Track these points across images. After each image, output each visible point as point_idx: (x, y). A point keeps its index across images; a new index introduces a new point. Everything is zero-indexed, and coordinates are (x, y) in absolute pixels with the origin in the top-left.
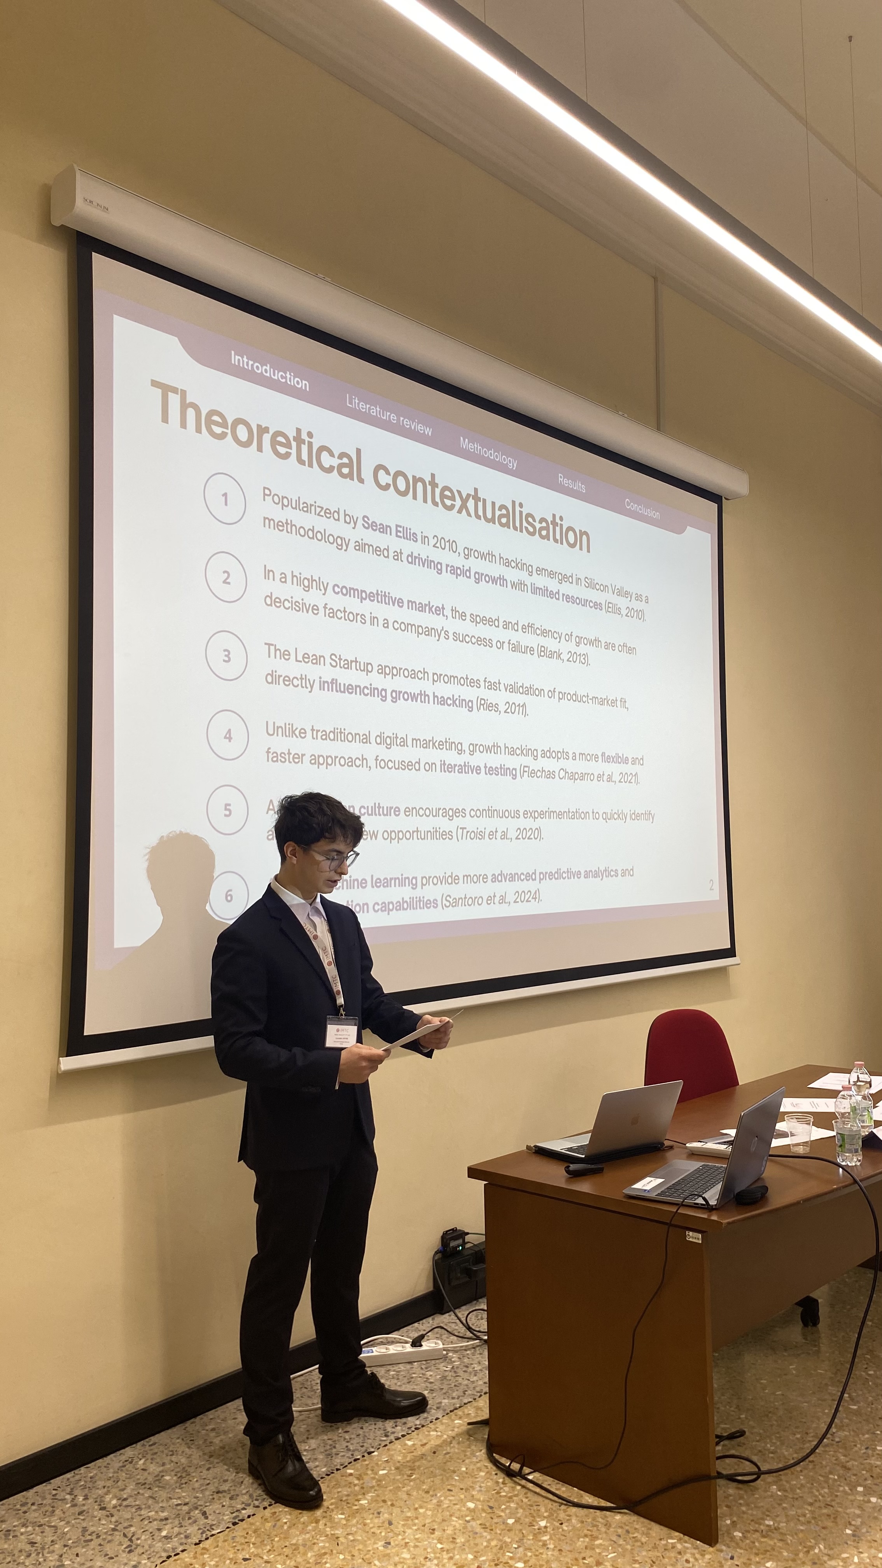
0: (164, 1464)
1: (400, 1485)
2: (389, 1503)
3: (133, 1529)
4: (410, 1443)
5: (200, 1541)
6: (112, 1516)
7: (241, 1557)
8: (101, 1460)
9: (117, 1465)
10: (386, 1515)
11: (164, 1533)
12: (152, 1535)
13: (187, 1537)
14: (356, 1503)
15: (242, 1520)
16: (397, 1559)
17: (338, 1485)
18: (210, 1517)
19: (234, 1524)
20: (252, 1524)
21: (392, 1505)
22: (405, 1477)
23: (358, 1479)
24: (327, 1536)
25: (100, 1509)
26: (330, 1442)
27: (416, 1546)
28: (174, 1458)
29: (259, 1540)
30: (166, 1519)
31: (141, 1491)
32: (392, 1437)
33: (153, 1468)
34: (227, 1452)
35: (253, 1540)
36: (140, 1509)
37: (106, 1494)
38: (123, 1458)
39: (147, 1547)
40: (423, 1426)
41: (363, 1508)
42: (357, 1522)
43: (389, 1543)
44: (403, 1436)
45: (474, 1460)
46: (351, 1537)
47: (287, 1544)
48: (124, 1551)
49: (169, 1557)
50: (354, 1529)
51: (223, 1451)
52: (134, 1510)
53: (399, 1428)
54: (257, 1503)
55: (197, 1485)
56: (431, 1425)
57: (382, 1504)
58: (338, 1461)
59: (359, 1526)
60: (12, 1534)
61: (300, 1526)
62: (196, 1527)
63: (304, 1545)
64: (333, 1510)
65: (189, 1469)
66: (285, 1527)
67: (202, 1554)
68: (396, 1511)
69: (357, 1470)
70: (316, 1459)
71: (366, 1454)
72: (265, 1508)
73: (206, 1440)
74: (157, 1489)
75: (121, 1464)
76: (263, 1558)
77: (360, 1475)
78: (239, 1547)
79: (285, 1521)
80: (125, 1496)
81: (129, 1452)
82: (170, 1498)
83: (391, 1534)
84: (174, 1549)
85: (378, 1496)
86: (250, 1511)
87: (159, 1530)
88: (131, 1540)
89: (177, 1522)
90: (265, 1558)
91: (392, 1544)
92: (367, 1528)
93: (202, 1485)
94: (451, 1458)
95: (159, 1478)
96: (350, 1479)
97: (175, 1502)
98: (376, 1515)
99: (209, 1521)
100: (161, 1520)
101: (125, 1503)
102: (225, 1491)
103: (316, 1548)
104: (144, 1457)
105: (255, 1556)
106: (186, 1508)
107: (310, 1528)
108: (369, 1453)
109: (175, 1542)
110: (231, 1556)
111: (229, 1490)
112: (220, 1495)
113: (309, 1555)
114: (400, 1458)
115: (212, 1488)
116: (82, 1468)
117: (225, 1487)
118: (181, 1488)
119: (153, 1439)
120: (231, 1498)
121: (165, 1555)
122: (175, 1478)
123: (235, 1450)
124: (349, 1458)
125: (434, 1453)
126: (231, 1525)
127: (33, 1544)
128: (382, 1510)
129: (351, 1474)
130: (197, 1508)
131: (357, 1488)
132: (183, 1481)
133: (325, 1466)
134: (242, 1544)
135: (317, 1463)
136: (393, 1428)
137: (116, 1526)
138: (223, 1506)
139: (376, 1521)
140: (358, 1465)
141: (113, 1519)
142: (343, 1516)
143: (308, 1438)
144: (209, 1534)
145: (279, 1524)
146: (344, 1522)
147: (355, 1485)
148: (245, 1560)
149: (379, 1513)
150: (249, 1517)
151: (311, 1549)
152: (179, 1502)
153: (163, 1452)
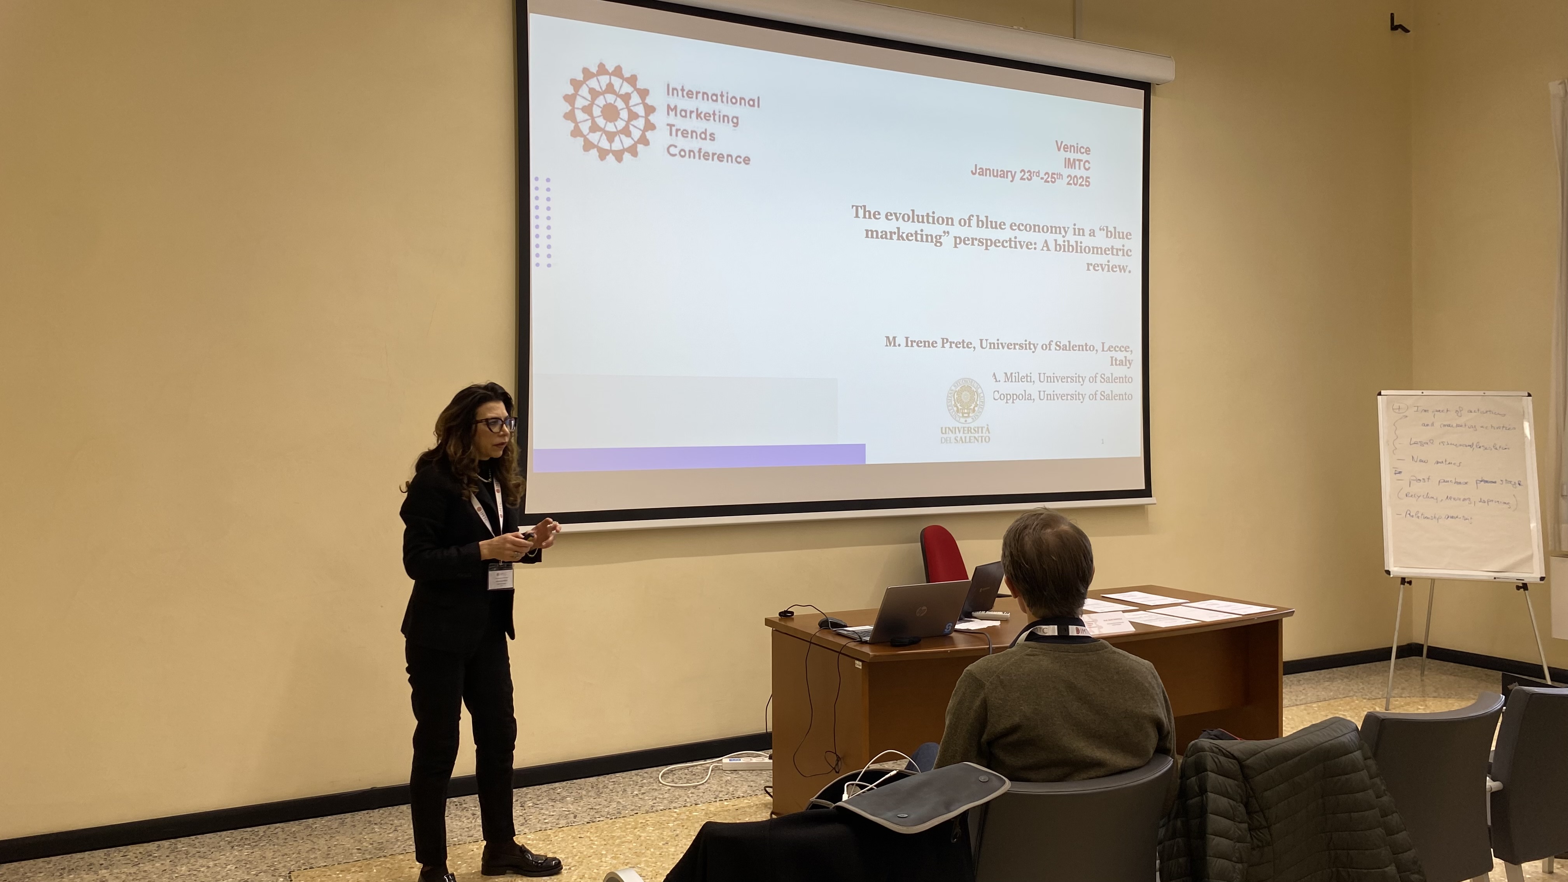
0: (572, 793)
1: (700, 821)
2: (685, 827)
3: (531, 817)
4: (726, 803)
5: (563, 827)
6: (525, 810)
7: (579, 836)
8: (538, 786)
9: (544, 790)
10: (678, 832)
11: (546, 821)
12: (540, 820)
13: (557, 824)
14: (666, 824)
15: (593, 822)
16: (665, 850)
17: (663, 816)
18: (577, 818)
19: (588, 823)
20: (597, 824)
21: (686, 828)
22: (707, 818)
23: (678, 814)
24: (635, 835)
25: (521, 806)
26: (678, 796)
27: (682, 847)
28: (579, 791)
29: (596, 831)
30: (553, 815)
31: (549, 802)
32: (718, 800)
33: (564, 794)
34: (613, 792)
35: (592, 831)
36: (542, 809)
37: (529, 801)
38: (551, 787)
39: (532, 825)
40: (743, 797)
41: (668, 827)
42: (658, 833)
43: (667, 843)
44: (725, 800)
45: (759, 816)
46: (648, 838)
47: (609, 835)
48: (518, 825)
49: (540, 831)
50: (653, 835)
51: (610, 791)
52: (538, 809)
53: (727, 796)
54: (608, 816)
55: (582, 804)
56: (749, 798)
57: (681, 827)
58: (674, 805)
59: (658, 834)
60: (466, 809)
61: (624, 829)
62: (566, 821)
63: (618, 837)
64: (649, 825)
65: (583, 797)
66: (615, 828)
67: (559, 832)
68: (686, 831)
69: (680, 810)
70: (661, 803)
71: (694, 805)
72: (611, 819)
73: (604, 786)
74: (558, 803)
75: (548, 789)
76: (590, 838)
77: (680, 813)
78: (582, 832)
79: (617, 825)
80: (538, 803)
81: (557, 785)
82: (562, 808)
83: (672, 840)
84: (545, 828)
85: (682, 823)
86: (602, 819)
87: (545, 819)
88: (526, 821)
89: (558, 817)
90: (592, 838)
91: (669, 844)
92: (662, 835)
93: (585, 805)
94: (745, 814)
95: (564, 798)
96: (673, 814)
97: (564, 809)
98: (673, 831)
99: (575, 820)
100: (550, 815)
101: (536, 806)
102: (595, 809)
103: (624, 839)
104: (563, 788)
105: (587, 837)
106: (567, 813)
107: (629, 830)
108: (696, 804)
109: (549, 826)
110: (574, 835)
111: (598, 809)
112: (591, 810)
113: (617, 841)
114: (712, 809)
115: (590, 807)
116: (525, 788)
117: (597, 807)
118: (572, 804)
119: (575, 781)
120: (596, 812)
121: (540, 829)
122: (573, 799)
123: (618, 792)
124: (682, 805)
125: (737, 810)
126: (586, 823)
127: (474, 814)
128: (678, 829)
129: (676, 812)
130: (573, 813)
131: (673, 818)
132: (577, 801)
133: (664, 806)
134: (585, 831)
135: (660, 804)
136: (724, 795)
137: (523, 814)
138: (589, 815)
139: (670, 833)
140: (684, 809)
141: (524, 811)
142: (652, 829)
143: (666, 793)
144: (571, 824)
145: (613, 826)
146: (650, 831)
147: (673, 817)
148: (580, 837)
149: (674, 831)
150: (599, 821)
151: (621, 839)
152: (566, 810)
153: (575, 787)
